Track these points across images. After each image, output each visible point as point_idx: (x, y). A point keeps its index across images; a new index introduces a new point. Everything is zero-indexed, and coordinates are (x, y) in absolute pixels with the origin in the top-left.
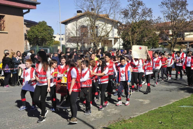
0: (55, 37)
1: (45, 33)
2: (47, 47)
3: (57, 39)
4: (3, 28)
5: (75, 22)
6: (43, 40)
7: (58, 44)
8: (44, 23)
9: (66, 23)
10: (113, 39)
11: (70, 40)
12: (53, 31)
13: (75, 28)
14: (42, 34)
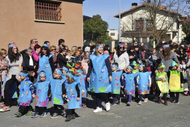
0: (108, 32)
1: (99, 28)
6: (97, 35)
8: (98, 17)
10: (171, 33)
12: (107, 25)
13: (131, 21)
14: (96, 28)
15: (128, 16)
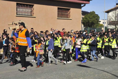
0: (100, 22)
1: (94, 19)
2: (95, 28)
3: (101, 23)
4: (69, 17)
5: (114, 11)
6: (93, 24)
7: (102, 26)
8: (93, 12)
9: (108, 12)
11: (111, 23)
12: (99, 17)
13: (114, 15)
14: (92, 20)
15: (113, 12)
